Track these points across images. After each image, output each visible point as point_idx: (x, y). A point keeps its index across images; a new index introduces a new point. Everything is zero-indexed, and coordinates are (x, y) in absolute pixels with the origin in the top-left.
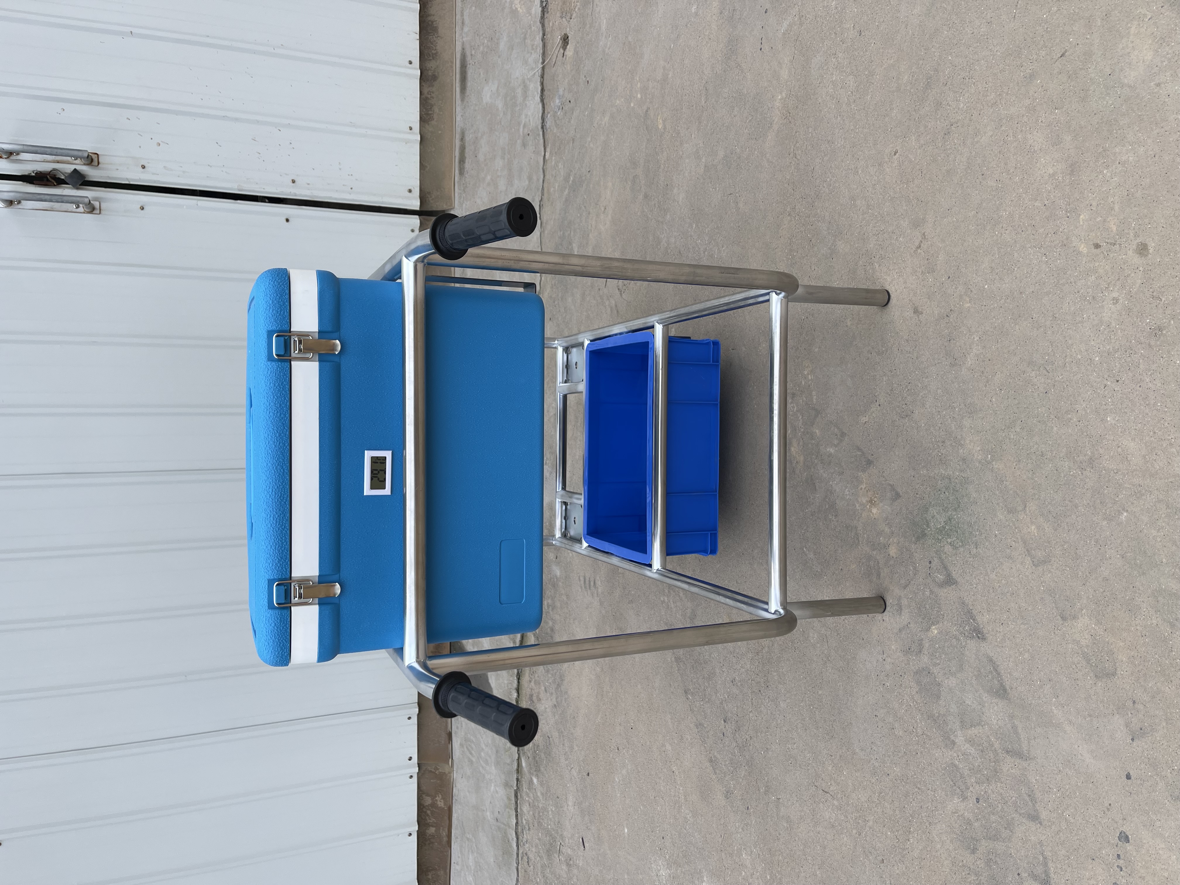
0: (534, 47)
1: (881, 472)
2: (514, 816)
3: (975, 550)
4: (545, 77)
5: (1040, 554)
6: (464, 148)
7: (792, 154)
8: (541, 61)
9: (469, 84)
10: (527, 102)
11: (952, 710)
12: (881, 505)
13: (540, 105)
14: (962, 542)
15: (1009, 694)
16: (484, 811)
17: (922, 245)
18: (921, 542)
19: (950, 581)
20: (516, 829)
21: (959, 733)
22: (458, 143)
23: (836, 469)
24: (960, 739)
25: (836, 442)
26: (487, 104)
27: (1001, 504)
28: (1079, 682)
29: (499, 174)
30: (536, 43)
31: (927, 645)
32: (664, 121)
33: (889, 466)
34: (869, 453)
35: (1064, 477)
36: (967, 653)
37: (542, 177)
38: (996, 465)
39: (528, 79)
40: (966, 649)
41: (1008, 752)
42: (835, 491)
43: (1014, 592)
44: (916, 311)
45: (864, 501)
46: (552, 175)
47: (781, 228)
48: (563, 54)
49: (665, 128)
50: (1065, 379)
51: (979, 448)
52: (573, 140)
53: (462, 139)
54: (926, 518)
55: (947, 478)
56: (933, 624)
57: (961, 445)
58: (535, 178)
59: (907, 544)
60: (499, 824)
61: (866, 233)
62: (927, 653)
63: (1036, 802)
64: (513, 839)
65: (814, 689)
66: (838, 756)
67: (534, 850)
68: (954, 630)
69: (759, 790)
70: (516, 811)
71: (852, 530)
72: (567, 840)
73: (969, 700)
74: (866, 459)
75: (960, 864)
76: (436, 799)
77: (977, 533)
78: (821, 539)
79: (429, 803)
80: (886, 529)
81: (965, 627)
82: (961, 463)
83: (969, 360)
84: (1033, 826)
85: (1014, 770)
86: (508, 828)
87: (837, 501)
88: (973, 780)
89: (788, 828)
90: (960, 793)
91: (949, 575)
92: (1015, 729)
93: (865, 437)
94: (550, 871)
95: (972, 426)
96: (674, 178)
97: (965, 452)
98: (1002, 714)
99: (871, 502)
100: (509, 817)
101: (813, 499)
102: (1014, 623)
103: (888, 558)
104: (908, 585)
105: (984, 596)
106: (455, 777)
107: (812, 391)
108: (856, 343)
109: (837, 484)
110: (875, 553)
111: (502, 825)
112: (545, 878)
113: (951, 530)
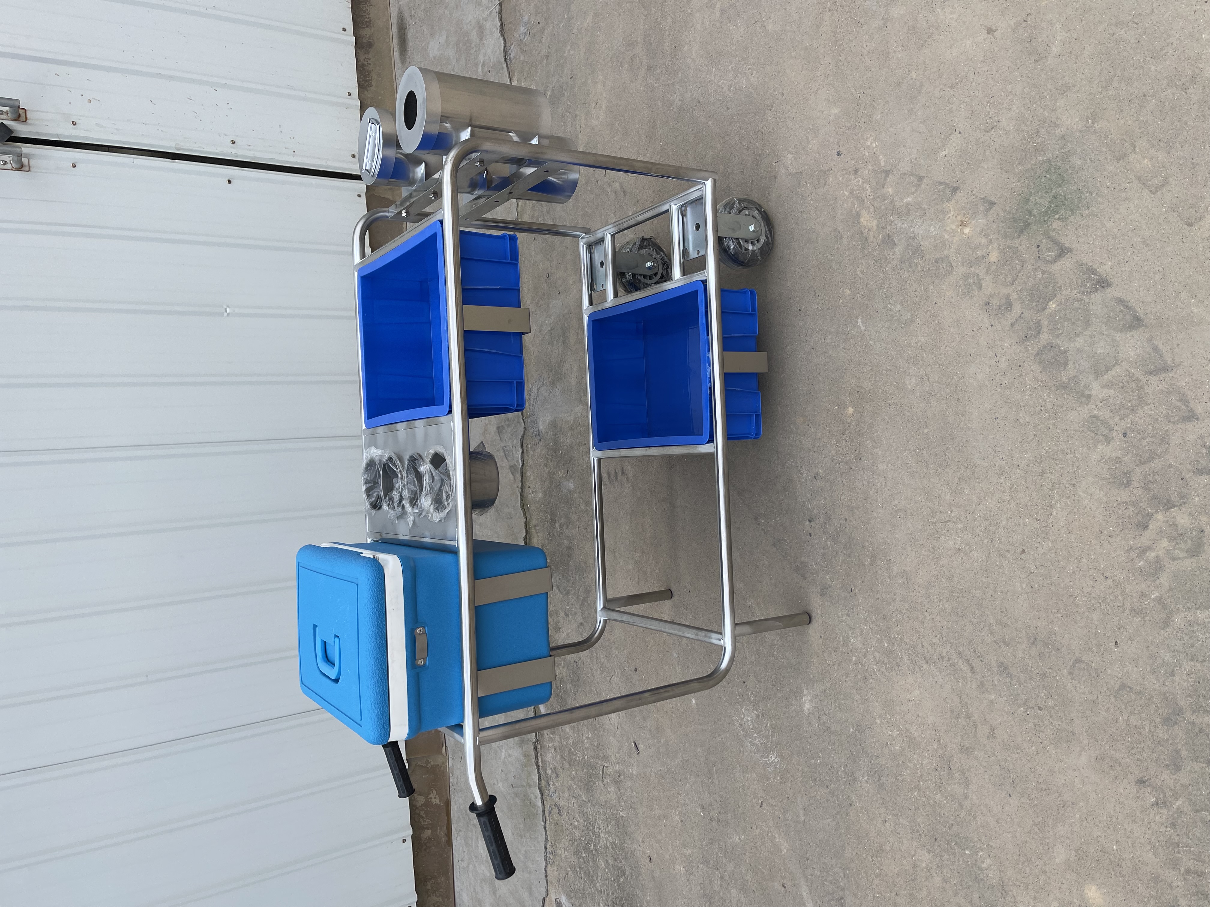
1: (970, 192)
2: (536, 771)
3: (1087, 212)
4: (503, 13)
5: (1156, 181)
9: (410, 44)
10: (484, 42)
11: (1083, 368)
12: (974, 222)
13: (501, 39)
14: (1071, 210)
15: (1143, 321)
18: (1025, 233)
19: (1063, 251)
20: (539, 785)
21: (1095, 384)
23: (917, 213)
24: (1096, 389)
25: (913, 190)
26: (434, 57)
27: (1109, 157)
31: (1046, 323)
33: (978, 182)
34: (954, 181)
36: (1092, 307)
38: (1098, 126)
39: (483, 19)
40: (1091, 304)
41: (1151, 374)
42: (918, 234)
43: (1135, 228)
44: (990, 31)
45: (954, 227)
47: (822, 26)
51: (1077, 120)
52: (547, 57)
54: (1027, 210)
55: (1046, 162)
56: (1050, 300)
57: (1058, 126)
59: (1009, 243)
60: (515, 790)
62: (1047, 330)
63: (1189, 402)
64: (536, 797)
65: (918, 432)
66: (957, 480)
67: (566, 795)
68: (1075, 294)
69: (863, 564)
70: (538, 765)
71: (942, 261)
72: (612, 757)
73: (1101, 348)
74: (951, 188)
75: (1114, 505)
76: (430, 796)
77: (1087, 195)
78: (908, 287)
79: (423, 803)
80: (983, 241)
81: (1086, 285)
82: (1060, 142)
83: (1054, 48)
84: (1190, 426)
85: (1160, 386)
86: (528, 789)
87: (922, 243)
88: (1117, 419)
89: (904, 583)
90: (1104, 439)
91: (1062, 248)
92: (1155, 348)
93: (946, 169)
94: (592, 805)
95: (1067, 104)
96: (683, 36)
97: (1062, 130)
98: (1139, 343)
99: (962, 224)
100: (529, 775)
101: (893, 255)
102: (1139, 255)
103: (989, 266)
104: (1016, 279)
105: (1103, 247)
106: (451, 765)
107: (879, 156)
108: (925, 89)
109: (919, 227)
110: (972, 269)
111: (520, 789)
112: (585, 816)
113: (1057, 206)
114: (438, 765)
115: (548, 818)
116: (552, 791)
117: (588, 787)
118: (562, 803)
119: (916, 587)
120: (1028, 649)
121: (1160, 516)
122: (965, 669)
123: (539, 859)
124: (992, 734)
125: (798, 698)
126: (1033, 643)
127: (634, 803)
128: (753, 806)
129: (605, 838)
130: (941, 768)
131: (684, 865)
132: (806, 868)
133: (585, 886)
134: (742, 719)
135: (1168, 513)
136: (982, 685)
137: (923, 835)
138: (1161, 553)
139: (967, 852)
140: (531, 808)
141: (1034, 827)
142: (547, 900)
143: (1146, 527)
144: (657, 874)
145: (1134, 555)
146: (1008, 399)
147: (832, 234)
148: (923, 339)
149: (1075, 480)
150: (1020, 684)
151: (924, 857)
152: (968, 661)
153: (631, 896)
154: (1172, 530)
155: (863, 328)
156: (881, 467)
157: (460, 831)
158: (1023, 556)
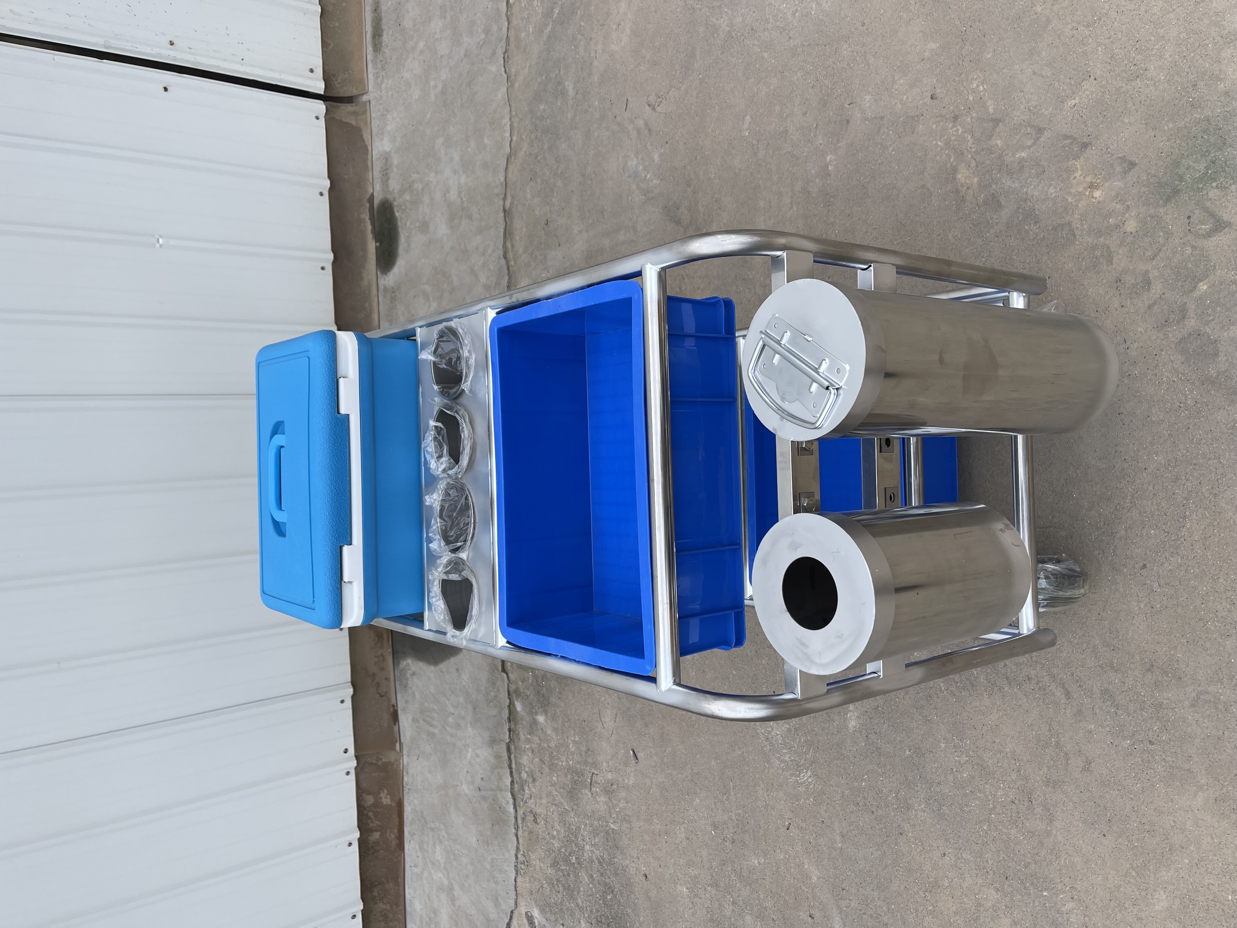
1: (1104, 149)
2: (508, 774)
12: (1107, 184)
16: (457, 786)
18: (1173, 201)
19: (1220, 225)
20: (512, 789)
23: (1032, 171)
25: (1029, 143)
29: (438, 36)
31: (1193, 307)
33: (1115, 138)
34: (1084, 136)
37: (506, 24)
42: (1032, 196)
45: (1081, 189)
46: (522, 19)
53: (376, 10)
54: (1177, 174)
55: (1204, 120)
56: (1201, 281)
57: (1221, 80)
58: (495, 28)
59: (1152, 211)
60: (482, 793)
62: (1194, 315)
64: (507, 802)
67: (544, 801)
70: (510, 768)
71: (1062, 229)
72: (604, 764)
74: (1080, 144)
76: (381, 795)
78: (1015, 257)
79: (371, 803)
80: (1118, 207)
82: (1222, 98)
86: (498, 792)
87: (1037, 206)
91: (1218, 221)
93: (1075, 121)
94: (576, 813)
99: (1092, 186)
100: (500, 778)
101: (997, 219)
103: (1124, 237)
104: (1158, 254)
106: (405, 762)
107: (987, 101)
108: (1053, 26)
109: (1035, 187)
110: (1102, 239)
111: (489, 792)
112: (567, 826)
113: (1215, 172)
114: (390, 762)
115: (520, 825)
116: (526, 796)
117: (572, 794)
118: (539, 810)
120: (1141, 676)
122: (1058, 694)
123: (507, 868)
124: (1087, 767)
125: (842, 714)
126: (1149, 670)
127: (630, 816)
128: (778, 828)
129: (590, 851)
130: (1019, 801)
131: (688, 886)
132: (841, 899)
133: (563, 900)
134: (769, 733)
136: (1079, 712)
137: (991, 872)
139: (1044, 894)
140: (501, 814)
141: (1131, 870)
142: (516, 911)
144: (653, 894)
146: (1138, 392)
147: (919, 191)
149: (1217, 489)
150: (1129, 714)
151: (991, 896)
152: (1063, 685)
153: (620, 915)
157: (414, 834)
158: (1144, 572)
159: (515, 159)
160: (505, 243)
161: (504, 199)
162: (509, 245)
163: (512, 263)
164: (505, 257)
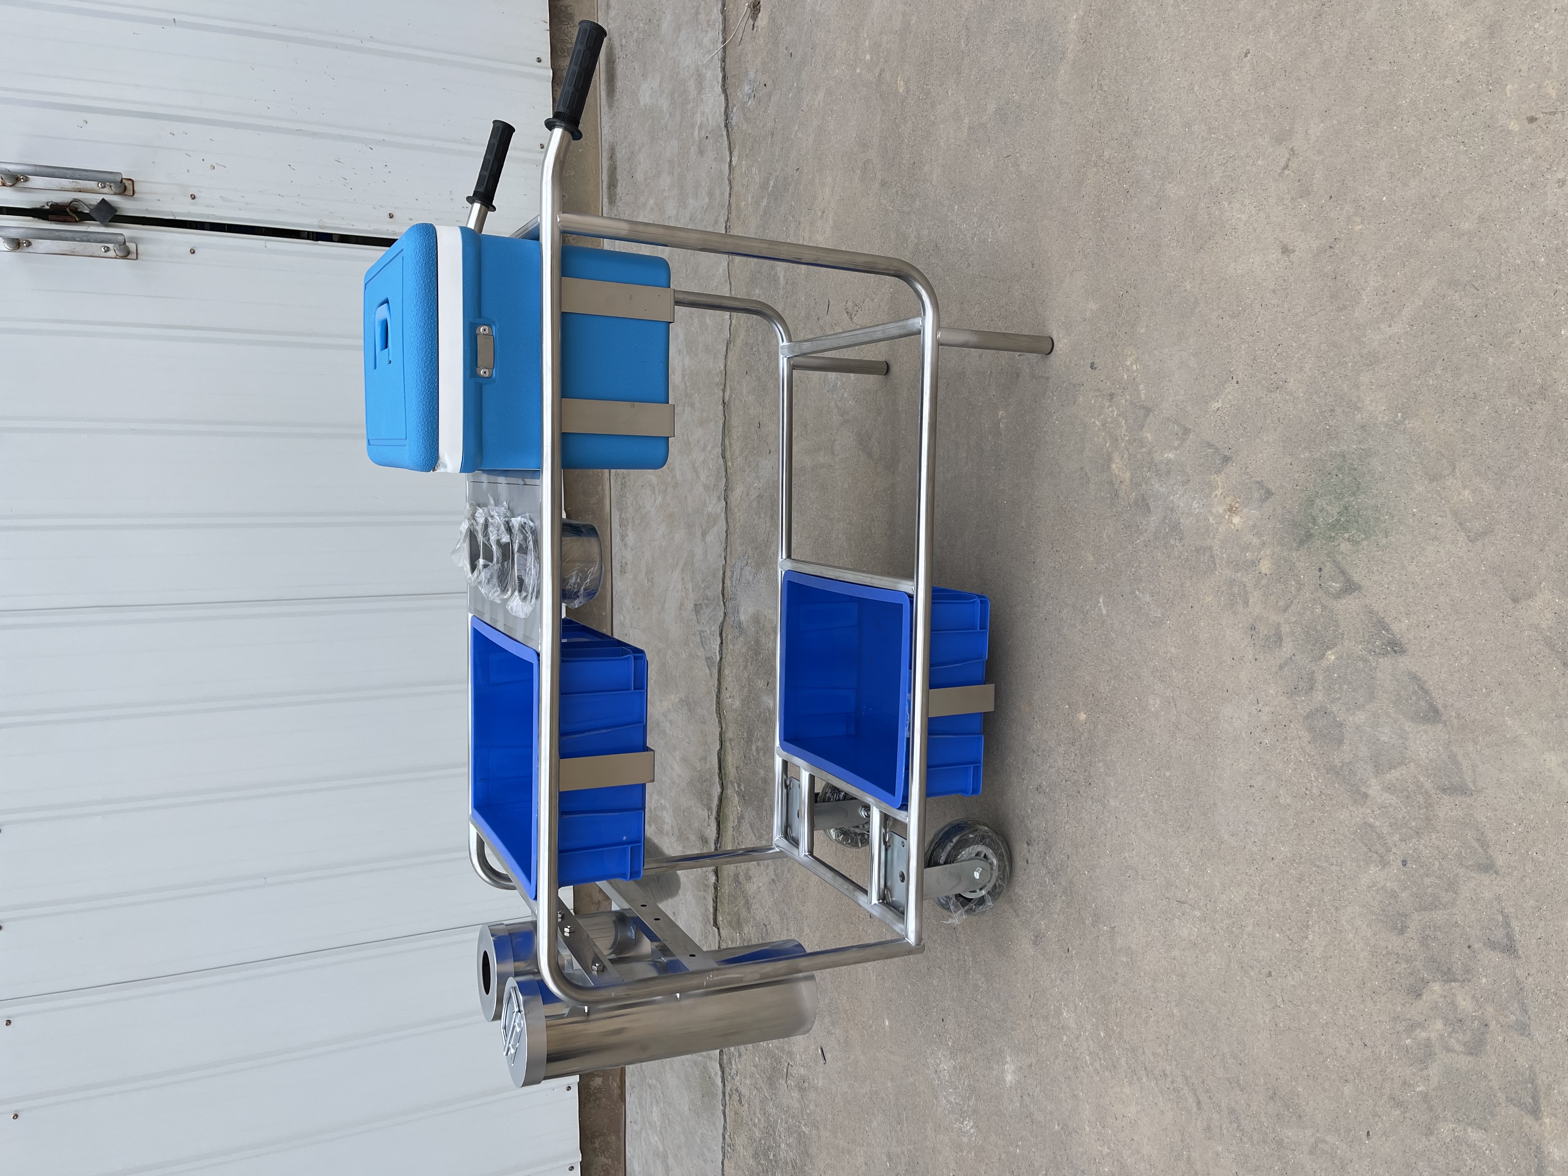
0: (711, 23)
1: (1244, 468)
3: (1384, 541)
4: (727, 60)
5: (1477, 525)
6: (615, 169)
7: (1096, 86)
8: (721, 39)
9: (619, 84)
10: (703, 96)
11: (1361, 754)
12: (1245, 510)
13: (723, 97)
14: (1365, 533)
15: (1441, 715)
17: (1290, 163)
18: (1306, 546)
19: (1350, 587)
21: (1373, 781)
22: (605, 163)
23: (1179, 478)
24: (1374, 788)
25: (1176, 443)
26: (645, 106)
27: (1419, 473)
28: (1541, 678)
29: (666, 194)
30: (713, 18)
31: (1321, 678)
32: (906, 83)
33: (1254, 458)
34: (1226, 448)
35: (1507, 418)
36: (1379, 675)
37: (728, 189)
38: (1409, 424)
39: (703, 65)
40: (1378, 670)
41: (1444, 790)
42: (1178, 507)
43: (1444, 582)
44: (1286, 250)
45: (1221, 511)
46: (743, 185)
47: (1084, 185)
48: (753, 25)
49: (908, 90)
50: (1501, 294)
51: (1384, 408)
52: (772, 134)
53: (612, 157)
54: (1311, 514)
55: (1339, 455)
56: (1329, 648)
57: (1358, 409)
58: (717, 192)
59: (1285, 554)
61: (1208, 166)
62: (1321, 688)
63: (1488, 846)
64: (716, 1073)
65: (1158, 772)
66: (1198, 851)
67: (748, 1082)
68: (1359, 649)
69: (1083, 922)
71: (1204, 552)
72: (798, 1056)
73: (1386, 735)
74: (1222, 456)
75: (1383, 953)
77: (1387, 517)
78: (1161, 574)
80: (1254, 541)
81: (1375, 642)
82: (1359, 432)
83: (1364, 297)
84: (1486, 879)
85: (1455, 813)
87: (1182, 520)
88: (1396, 838)
89: (1128, 962)
90: (1379, 859)
91: (1348, 580)
92: (1453, 757)
93: (1218, 428)
94: (773, 1104)
95: (1373, 381)
96: (924, 152)
97: (1364, 417)
98: (1433, 744)
99: (1231, 510)
101: (1146, 525)
102: (1445, 622)
103: (1259, 577)
104: (1290, 606)
105: (1401, 597)
107: (1139, 384)
108: (1200, 309)
109: (1180, 497)
110: (1239, 575)
112: (767, 1115)
113: (1348, 521)
115: (728, 1102)
116: (733, 1071)
117: (771, 1082)
118: (744, 1091)
119: (1142, 974)
120: (1265, 1102)
121: (1436, 987)
122: (1191, 1100)
123: (715, 1148)
125: (1001, 1063)
126: (1272, 1098)
127: (818, 1123)
129: (786, 1151)
134: (938, 1065)
135: (1447, 987)
136: (1209, 1128)
138: (1433, 1035)
140: (710, 1086)
143: (1419, 996)
145: (1400, 1027)
146: (1268, 765)
147: (1078, 473)
148: (1173, 650)
149: (1339, 902)
150: (1252, 1144)
152: (1195, 1092)
154: (1450, 1010)
155: (1104, 612)
156: (1113, 803)
158: (1269, 980)
159: (734, 345)
160: (723, 440)
161: (724, 391)
162: (727, 442)
163: (729, 464)
164: (724, 457)
